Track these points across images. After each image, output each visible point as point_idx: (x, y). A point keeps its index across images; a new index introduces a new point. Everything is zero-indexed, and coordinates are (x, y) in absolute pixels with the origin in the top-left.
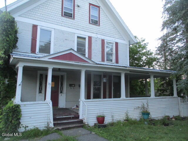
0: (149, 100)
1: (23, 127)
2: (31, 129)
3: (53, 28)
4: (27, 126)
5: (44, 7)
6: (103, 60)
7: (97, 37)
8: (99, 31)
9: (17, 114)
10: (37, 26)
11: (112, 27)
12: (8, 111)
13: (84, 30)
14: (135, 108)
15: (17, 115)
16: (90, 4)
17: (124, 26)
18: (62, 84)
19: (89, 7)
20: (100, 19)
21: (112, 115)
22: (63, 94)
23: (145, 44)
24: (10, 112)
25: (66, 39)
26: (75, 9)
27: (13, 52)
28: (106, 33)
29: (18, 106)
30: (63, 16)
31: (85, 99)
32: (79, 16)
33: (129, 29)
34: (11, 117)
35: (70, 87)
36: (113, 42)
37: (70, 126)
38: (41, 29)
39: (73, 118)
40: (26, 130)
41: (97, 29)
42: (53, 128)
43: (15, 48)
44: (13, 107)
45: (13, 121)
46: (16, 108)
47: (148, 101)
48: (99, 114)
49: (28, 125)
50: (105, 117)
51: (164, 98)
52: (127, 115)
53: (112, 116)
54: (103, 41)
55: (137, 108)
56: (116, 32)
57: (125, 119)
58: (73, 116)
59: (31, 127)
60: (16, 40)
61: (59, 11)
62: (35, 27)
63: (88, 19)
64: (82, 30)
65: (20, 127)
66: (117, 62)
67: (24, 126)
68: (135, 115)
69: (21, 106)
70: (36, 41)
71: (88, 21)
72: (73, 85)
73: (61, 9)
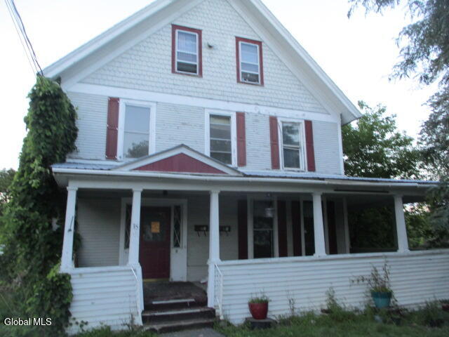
0: (389, 260)
1: (77, 323)
2: (93, 329)
3: (154, 102)
4: (85, 321)
5: (133, 57)
6: (275, 165)
7: (256, 112)
8: (263, 99)
9: (62, 294)
10: (118, 99)
11: (293, 86)
12: (44, 287)
13: (226, 98)
14: (353, 281)
15: (62, 298)
16: (238, 39)
17: (324, 79)
18: (178, 227)
19: (235, 46)
20: (265, 69)
21: (291, 297)
22: (179, 250)
23: (387, 118)
24: (48, 291)
25: (184, 124)
26: (203, 54)
27: (68, 160)
28: (281, 101)
29: (65, 278)
30: (176, 73)
31: (220, 260)
32: (213, 69)
33: (337, 87)
34: (49, 302)
35: (196, 232)
36: (300, 121)
37: (183, 323)
38: (126, 106)
39: (192, 305)
40: (83, 330)
41: (257, 94)
42: (142, 327)
43: (71, 152)
44: (55, 280)
45: (52, 309)
46: (60, 280)
47: (387, 262)
48: (254, 296)
49: (88, 320)
50: (270, 304)
51: (437, 254)
52: (331, 298)
53: (291, 302)
54: (273, 120)
55: (358, 281)
56: (305, 96)
57: (326, 308)
58: (193, 300)
59: (94, 324)
60: (72, 134)
61: (166, 62)
62: (113, 103)
63: (235, 73)
64: (220, 100)
65: (71, 324)
66: (311, 167)
67: (79, 321)
68: (354, 299)
69: (72, 277)
70: (116, 132)
71: (235, 77)
72: (203, 226)
73: (170, 58)
